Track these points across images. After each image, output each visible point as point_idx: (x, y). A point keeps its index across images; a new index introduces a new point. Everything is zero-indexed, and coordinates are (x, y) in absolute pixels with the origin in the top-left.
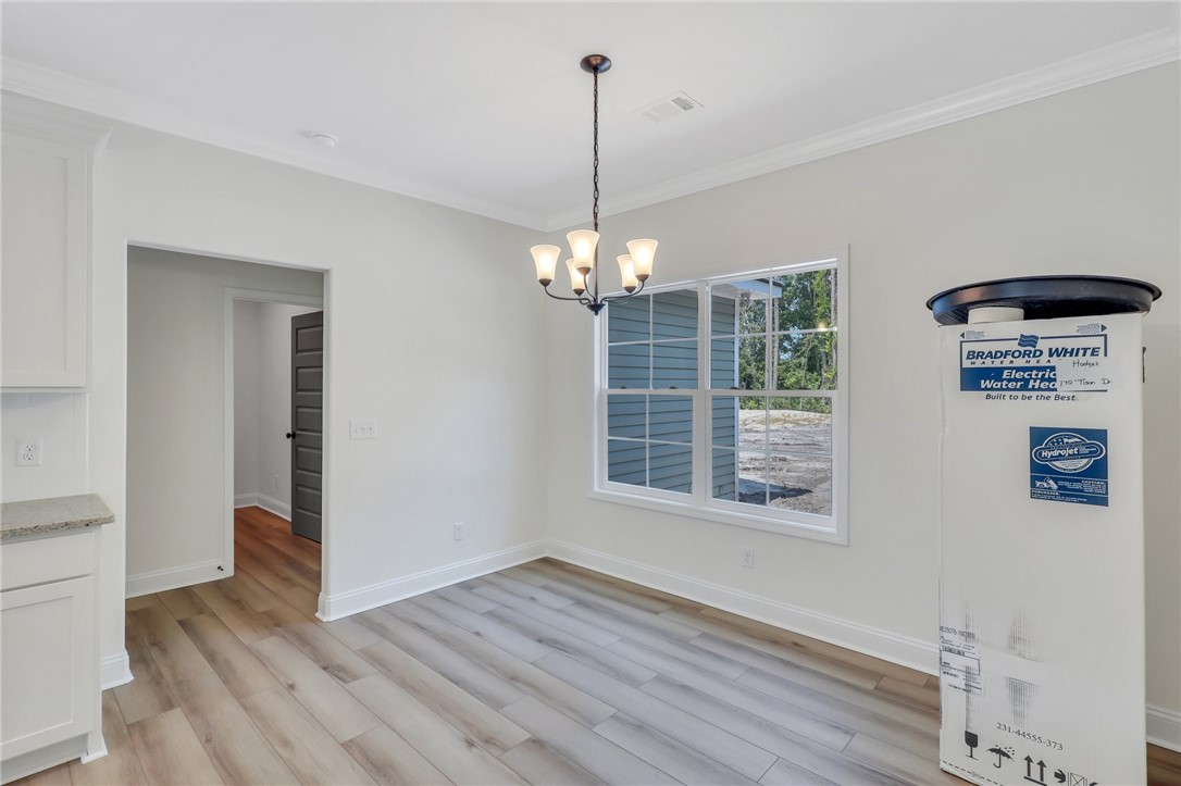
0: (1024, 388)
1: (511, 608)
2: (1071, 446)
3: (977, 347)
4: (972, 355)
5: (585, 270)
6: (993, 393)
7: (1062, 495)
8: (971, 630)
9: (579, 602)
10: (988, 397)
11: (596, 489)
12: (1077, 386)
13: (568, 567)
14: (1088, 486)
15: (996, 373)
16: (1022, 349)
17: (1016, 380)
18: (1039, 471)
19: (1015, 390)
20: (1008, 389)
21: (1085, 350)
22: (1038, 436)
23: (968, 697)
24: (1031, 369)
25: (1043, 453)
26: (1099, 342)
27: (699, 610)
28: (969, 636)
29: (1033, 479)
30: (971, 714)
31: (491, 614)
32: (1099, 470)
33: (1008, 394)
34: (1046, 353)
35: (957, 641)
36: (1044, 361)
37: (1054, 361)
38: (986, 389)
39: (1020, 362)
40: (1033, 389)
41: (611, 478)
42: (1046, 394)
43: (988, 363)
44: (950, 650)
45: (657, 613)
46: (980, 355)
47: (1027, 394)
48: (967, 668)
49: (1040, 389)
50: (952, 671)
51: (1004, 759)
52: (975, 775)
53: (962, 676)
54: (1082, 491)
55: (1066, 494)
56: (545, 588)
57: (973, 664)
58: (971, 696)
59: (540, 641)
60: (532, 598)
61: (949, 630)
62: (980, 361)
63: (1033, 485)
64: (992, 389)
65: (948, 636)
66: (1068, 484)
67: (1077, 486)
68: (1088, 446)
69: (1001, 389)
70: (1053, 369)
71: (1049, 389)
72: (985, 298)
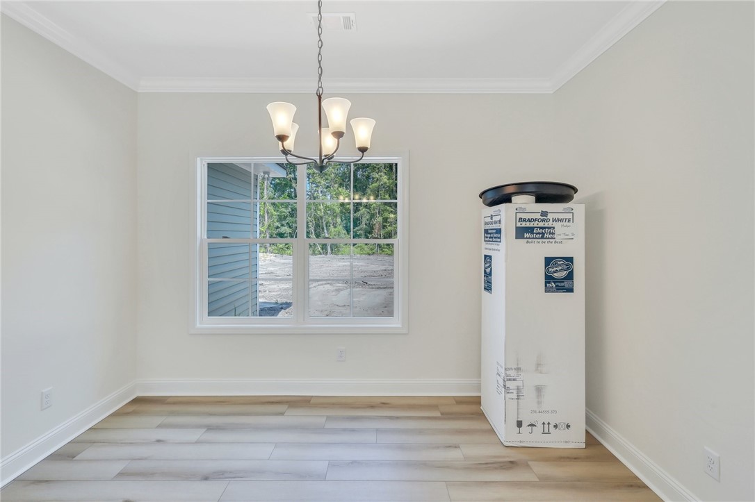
0: (542, 237)
1: (146, 459)
2: (560, 265)
3: (523, 216)
4: (521, 220)
5: (339, 135)
6: (530, 240)
7: (557, 289)
8: (519, 366)
9: (210, 428)
10: (528, 242)
11: (198, 325)
12: (563, 236)
13: (169, 400)
14: (566, 284)
15: (530, 230)
16: (542, 218)
17: (539, 233)
18: (549, 278)
19: (539, 238)
20: (536, 238)
21: (566, 219)
22: (548, 261)
23: (518, 402)
24: (545, 228)
25: (550, 270)
26: (569, 216)
27: (309, 401)
28: (518, 369)
29: (546, 283)
30: (520, 411)
31: (122, 475)
32: (570, 276)
33: (536, 240)
34: (551, 220)
35: (512, 373)
36: (550, 224)
37: (555, 224)
38: (527, 238)
39: (541, 224)
40: (546, 238)
41: (210, 313)
42: (551, 240)
43: (528, 224)
44: (510, 380)
45: (282, 414)
46: (524, 220)
47: (544, 240)
48: (518, 387)
49: (549, 238)
50: (511, 391)
51: (534, 428)
52: (521, 442)
53: (515, 392)
54: (564, 286)
55: (560, 289)
56: (160, 426)
57: (520, 384)
58: (519, 401)
59: (206, 479)
60: (159, 441)
61: (509, 369)
62: (524, 223)
63: (546, 286)
64: (529, 238)
65: (508, 372)
66: (559, 284)
67: (562, 284)
68: (567, 265)
69: (533, 238)
70: (554, 228)
71: (552, 238)
72: (518, 191)
